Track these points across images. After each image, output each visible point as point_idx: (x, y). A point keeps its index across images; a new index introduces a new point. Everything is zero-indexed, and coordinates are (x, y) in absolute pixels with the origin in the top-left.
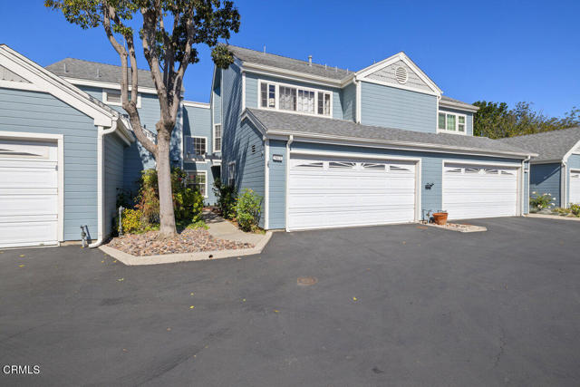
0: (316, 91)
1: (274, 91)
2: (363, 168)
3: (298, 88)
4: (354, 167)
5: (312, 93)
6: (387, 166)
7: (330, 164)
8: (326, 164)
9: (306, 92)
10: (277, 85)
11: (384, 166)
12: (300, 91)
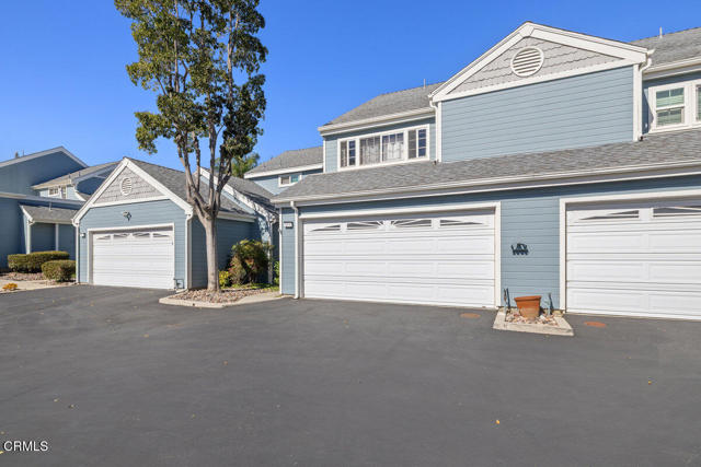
0: (405, 131)
1: (354, 146)
2: (394, 227)
3: (381, 134)
4: (381, 227)
5: (401, 135)
6: (436, 221)
7: (348, 226)
8: (344, 225)
9: (393, 136)
10: (357, 139)
11: (430, 222)
12: (385, 137)
